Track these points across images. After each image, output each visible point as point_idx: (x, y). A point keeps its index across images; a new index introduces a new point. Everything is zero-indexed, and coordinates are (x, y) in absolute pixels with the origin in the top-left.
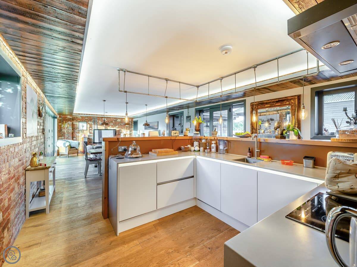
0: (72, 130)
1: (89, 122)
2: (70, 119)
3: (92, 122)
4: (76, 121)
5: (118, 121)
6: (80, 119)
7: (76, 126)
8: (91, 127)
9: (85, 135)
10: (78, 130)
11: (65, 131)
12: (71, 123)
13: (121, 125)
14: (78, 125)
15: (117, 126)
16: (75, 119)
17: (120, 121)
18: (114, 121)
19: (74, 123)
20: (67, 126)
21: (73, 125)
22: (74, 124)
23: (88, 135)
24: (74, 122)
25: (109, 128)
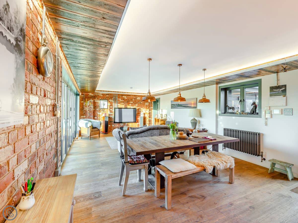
0: (94, 108)
1: (110, 100)
2: (92, 96)
3: (112, 100)
4: (97, 98)
5: (138, 99)
6: (101, 97)
7: (97, 104)
8: (111, 105)
9: (105, 114)
10: (99, 108)
11: (87, 109)
12: (93, 100)
13: (141, 104)
14: (99, 103)
15: (137, 105)
16: (97, 97)
17: (139, 99)
18: (134, 99)
20: (89, 104)
21: (94, 103)
22: (96, 102)
23: (108, 114)
24: (96, 99)
25: (128, 107)
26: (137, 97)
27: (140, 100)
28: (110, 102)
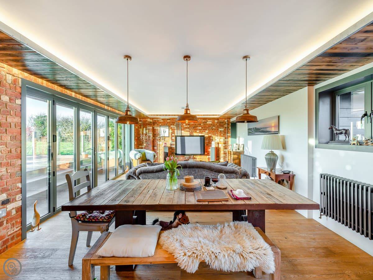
0: (153, 136)
1: (172, 126)
3: (175, 126)
4: (157, 125)
5: (208, 123)
6: (161, 123)
7: (157, 132)
8: (173, 133)
9: (165, 143)
10: (159, 136)
11: (143, 138)
12: (151, 127)
13: (213, 130)
14: (159, 130)
15: (207, 131)
16: (156, 123)
18: (203, 123)
19: (155, 128)
20: (147, 132)
22: (155, 130)
23: (169, 144)
24: (155, 126)
25: (195, 134)
26: (207, 121)
27: (211, 124)
28: (171, 128)
